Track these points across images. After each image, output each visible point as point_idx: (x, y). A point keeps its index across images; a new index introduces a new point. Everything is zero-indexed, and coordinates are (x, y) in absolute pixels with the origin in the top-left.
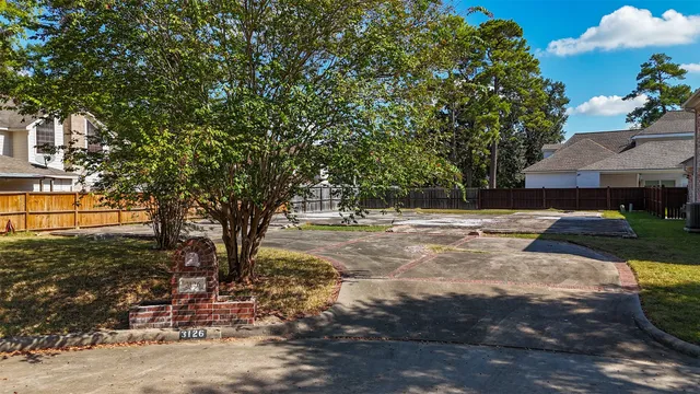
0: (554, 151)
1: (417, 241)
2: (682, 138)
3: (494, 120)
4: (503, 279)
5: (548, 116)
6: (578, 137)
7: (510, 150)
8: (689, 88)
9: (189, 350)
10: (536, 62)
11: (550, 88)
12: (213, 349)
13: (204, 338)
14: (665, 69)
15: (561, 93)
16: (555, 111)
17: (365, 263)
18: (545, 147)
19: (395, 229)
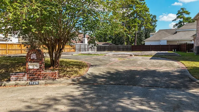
0: (153, 35)
1: (114, 57)
2: (190, 31)
3: (136, 26)
4: (142, 67)
5: (151, 25)
6: (160, 31)
7: (140, 35)
8: (191, 18)
9: (32, 88)
10: (148, 9)
11: (152, 17)
12: (41, 88)
13: (38, 84)
14: (184, 12)
15: (155, 18)
16: (153, 24)
17: (97, 63)
18: (151, 34)
19: (107, 55)
